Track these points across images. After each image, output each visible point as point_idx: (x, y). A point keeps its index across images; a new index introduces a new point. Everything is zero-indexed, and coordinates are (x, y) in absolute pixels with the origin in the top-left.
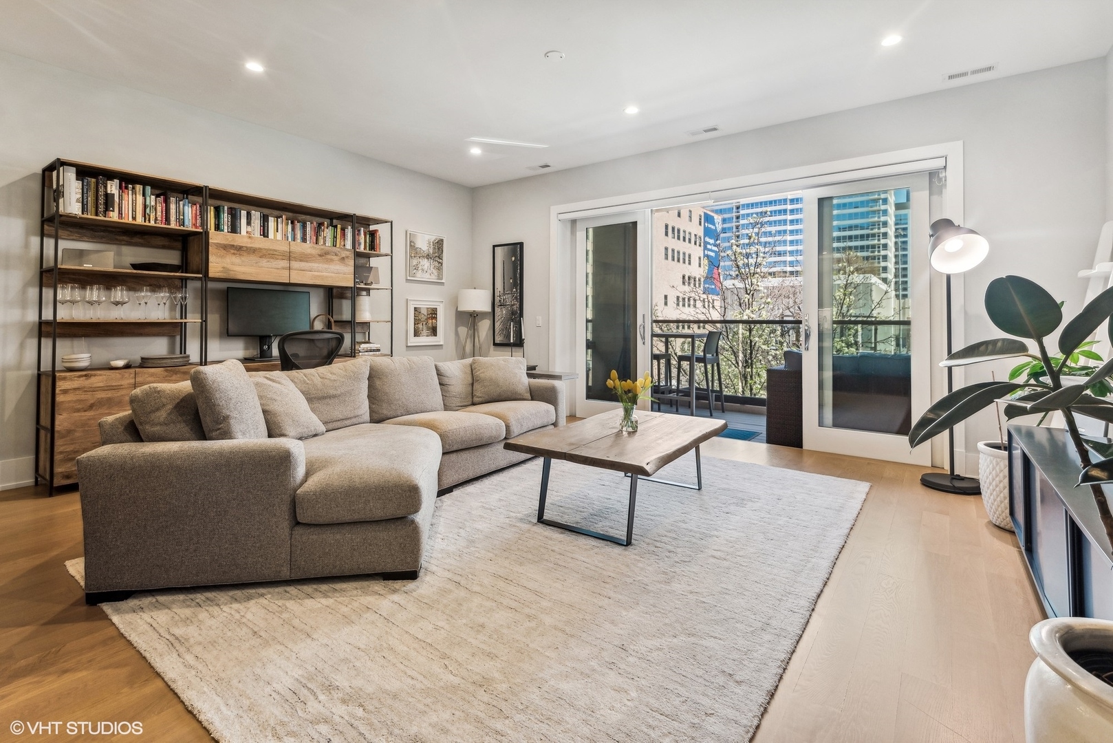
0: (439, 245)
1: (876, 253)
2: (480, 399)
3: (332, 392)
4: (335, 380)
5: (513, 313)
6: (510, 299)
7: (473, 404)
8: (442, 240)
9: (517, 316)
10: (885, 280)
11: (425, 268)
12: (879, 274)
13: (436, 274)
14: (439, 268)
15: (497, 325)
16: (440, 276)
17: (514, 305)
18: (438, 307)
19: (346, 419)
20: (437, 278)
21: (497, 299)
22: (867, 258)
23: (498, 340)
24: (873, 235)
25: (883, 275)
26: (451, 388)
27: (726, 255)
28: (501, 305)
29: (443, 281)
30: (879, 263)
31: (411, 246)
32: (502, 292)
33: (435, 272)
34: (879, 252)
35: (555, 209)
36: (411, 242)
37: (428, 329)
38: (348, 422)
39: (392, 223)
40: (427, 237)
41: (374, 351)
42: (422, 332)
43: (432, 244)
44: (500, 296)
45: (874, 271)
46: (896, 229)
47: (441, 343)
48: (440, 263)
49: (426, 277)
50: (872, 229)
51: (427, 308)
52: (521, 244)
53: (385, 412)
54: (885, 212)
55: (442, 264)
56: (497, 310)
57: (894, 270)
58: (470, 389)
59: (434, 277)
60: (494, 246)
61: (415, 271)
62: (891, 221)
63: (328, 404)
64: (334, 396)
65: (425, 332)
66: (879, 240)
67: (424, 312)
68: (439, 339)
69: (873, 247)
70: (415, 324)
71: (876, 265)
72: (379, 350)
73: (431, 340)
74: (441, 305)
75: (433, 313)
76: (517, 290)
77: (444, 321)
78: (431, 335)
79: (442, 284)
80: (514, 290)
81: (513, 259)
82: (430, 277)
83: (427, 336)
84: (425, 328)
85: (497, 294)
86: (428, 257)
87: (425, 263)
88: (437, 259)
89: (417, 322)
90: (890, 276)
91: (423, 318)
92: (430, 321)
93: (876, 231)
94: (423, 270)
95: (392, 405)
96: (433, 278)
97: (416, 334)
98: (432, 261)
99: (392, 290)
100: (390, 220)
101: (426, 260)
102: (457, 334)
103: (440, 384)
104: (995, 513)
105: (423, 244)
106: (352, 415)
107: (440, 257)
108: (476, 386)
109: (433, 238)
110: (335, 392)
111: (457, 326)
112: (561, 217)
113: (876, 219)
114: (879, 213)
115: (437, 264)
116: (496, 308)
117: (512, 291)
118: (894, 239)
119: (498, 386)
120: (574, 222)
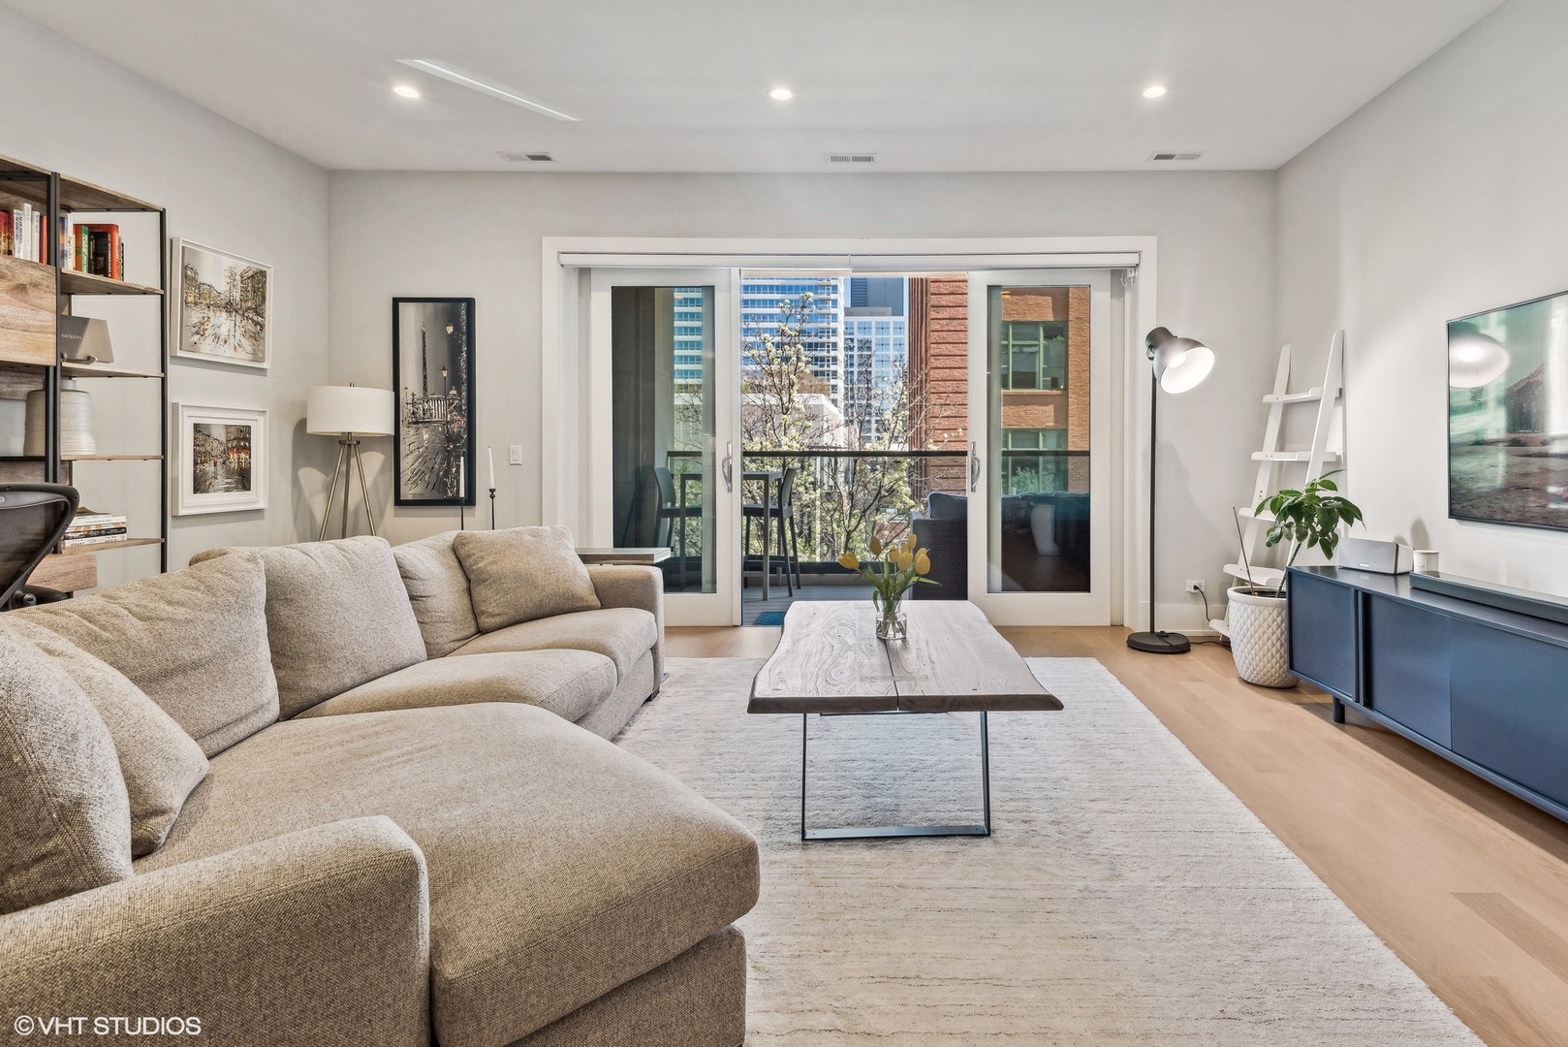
0: (256, 282)
1: (825, 368)
2: (497, 620)
3: (187, 654)
4: (188, 621)
5: (450, 438)
6: (441, 410)
7: (481, 632)
8: (263, 274)
9: (460, 445)
10: (834, 402)
11: (223, 331)
12: (829, 395)
13: (249, 349)
14: (257, 335)
15: (406, 463)
16: (258, 355)
17: (452, 422)
18: (252, 424)
19: (240, 719)
20: (250, 357)
21: (406, 411)
22: (816, 374)
23: (408, 492)
24: (822, 345)
25: (832, 396)
26: (432, 603)
27: (750, 355)
28: (415, 423)
29: (264, 365)
30: (828, 380)
31: (185, 277)
32: (419, 394)
33: (247, 344)
34: (828, 366)
35: (551, 246)
36: (185, 268)
37: (229, 473)
38: (241, 730)
39: (162, 214)
40: (227, 262)
41: (108, 532)
42: (215, 482)
43: (238, 278)
44: (413, 404)
45: (822, 390)
46: (846, 339)
47: (260, 506)
48: (257, 323)
49: (225, 354)
50: (821, 337)
51: (227, 427)
52: (470, 303)
53: (314, 683)
54: (835, 316)
55: (262, 327)
56: (408, 435)
57: (843, 390)
58: (466, 600)
59: (244, 355)
60: (396, 301)
61: (196, 338)
62: (841, 330)
63: (181, 690)
64: (196, 665)
65: (221, 481)
66: (828, 352)
67: (219, 434)
68: (257, 496)
69: (822, 359)
70: (196, 463)
71: (826, 383)
72: (121, 530)
73: (237, 500)
74: (261, 419)
75: (241, 438)
76: (460, 393)
77: (267, 456)
78: (236, 488)
79: (262, 371)
80: (454, 392)
81: (450, 330)
82: (235, 355)
83: (227, 490)
84: (220, 470)
85: (405, 397)
86: (229, 307)
87: (223, 322)
88: (251, 314)
89: (199, 458)
90: (840, 396)
91: (217, 449)
92: (233, 457)
93: (825, 340)
94: (217, 337)
95: (329, 663)
96: (242, 357)
97: (200, 485)
98: (239, 318)
99: (164, 381)
100: (159, 204)
101: (224, 314)
102: (296, 483)
103: (412, 598)
104: (1248, 668)
105: (218, 273)
106: (250, 708)
107: (259, 310)
108: (482, 592)
109: (241, 267)
110: (196, 655)
111: (295, 468)
112: (566, 259)
113: (825, 325)
114: (828, 318)
115: (250, 327)
116: (403, 429)
117: (446, 393)
118: (843, 352)
119: (536, 587)
120: (584, 272)
